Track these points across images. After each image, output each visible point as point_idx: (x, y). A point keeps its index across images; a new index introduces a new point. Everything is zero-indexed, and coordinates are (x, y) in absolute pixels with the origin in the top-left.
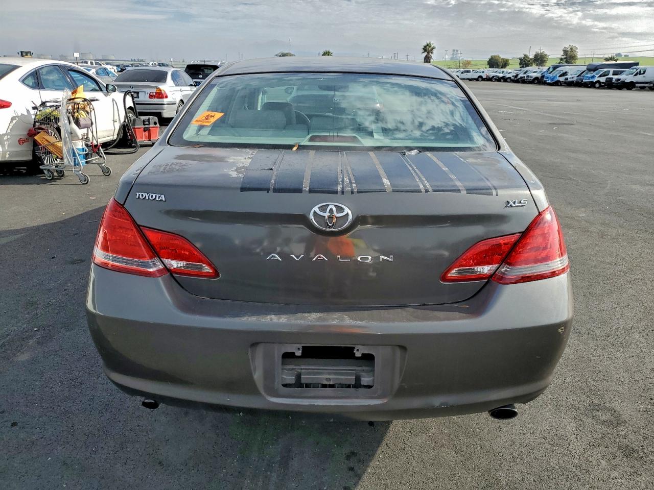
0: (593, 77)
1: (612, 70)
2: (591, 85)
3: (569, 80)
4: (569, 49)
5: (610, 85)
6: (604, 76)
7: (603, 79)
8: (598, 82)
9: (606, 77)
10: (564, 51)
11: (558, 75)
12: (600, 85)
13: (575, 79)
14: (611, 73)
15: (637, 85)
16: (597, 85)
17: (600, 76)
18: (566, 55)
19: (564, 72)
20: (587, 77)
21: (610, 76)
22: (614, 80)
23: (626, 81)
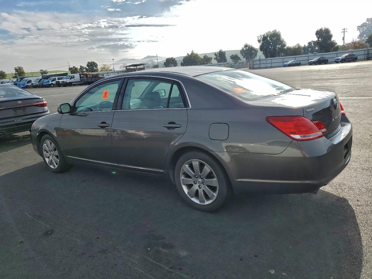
0: (48, 82)
1: (57, 77)
2: (49, 86)
3: (34, 84)
4: (18, 69)
5: (58, 85)
6: (54, 81)
7: (54, 82)
8: (52, 84)
9: (56, 81)
10: (15, 69)
11: (26, 83)
12: (54, 86)
13: (38, 83)
14: (57, 79)
15: (73, 83)
16: (52, 86)
17: (52, 81)
18: (18, 72)
19: (29, 80)
20: (45, 82)
21: (57, 80)
22: (60, 82)
23: (67, 82)
